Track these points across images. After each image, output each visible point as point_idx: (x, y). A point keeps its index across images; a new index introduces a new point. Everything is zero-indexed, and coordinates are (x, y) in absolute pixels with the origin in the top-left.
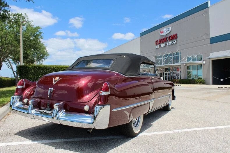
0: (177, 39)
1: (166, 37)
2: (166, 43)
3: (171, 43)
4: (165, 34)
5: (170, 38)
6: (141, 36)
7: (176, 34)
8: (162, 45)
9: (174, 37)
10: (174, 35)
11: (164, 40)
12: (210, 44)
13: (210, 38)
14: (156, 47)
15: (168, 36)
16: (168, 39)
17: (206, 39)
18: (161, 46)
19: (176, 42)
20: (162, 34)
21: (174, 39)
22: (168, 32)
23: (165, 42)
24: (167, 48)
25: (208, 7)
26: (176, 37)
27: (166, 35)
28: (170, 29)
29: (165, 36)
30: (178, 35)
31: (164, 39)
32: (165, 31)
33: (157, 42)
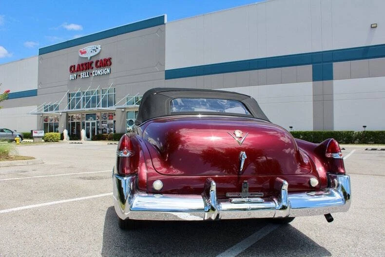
0: (112, 67)
1: (91, 60)
2: (90, 71)
3: (99, 72)
4: (88, 55)
5: (99, 64)
6: (39, 55)
7: (110, 59)
8: (83, 74)
9: (106, 63)
10: (105, 60)
11: (86, 66)
12: (166, 79)
13: (166, 71)
14: (71, 77)
15: (94, 60)
16: (94, 65)
17: (160, 71)
18: (80, 76)
19: (108, 71)
20: (84, 56)
21: (105, 66)
22: (96, 53)
23: (89, 69)
24: (92, 80)
25: (163, 23)
26: (108, 63)
27: (91, 57)
28: (100, 48)
29: (89, 58)
30: (112, 61)
31: (86, 64)
32: (90, 51)
33: (72, 69)
